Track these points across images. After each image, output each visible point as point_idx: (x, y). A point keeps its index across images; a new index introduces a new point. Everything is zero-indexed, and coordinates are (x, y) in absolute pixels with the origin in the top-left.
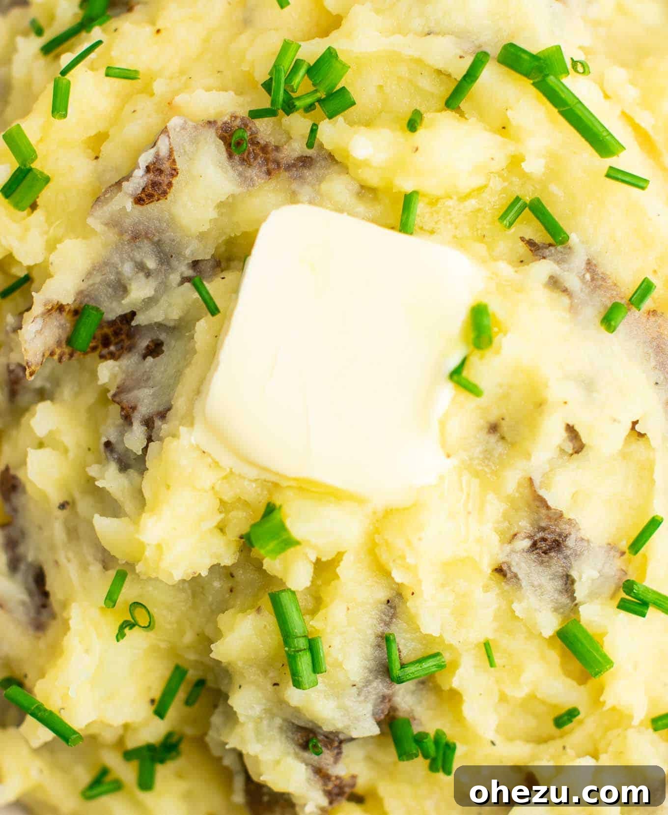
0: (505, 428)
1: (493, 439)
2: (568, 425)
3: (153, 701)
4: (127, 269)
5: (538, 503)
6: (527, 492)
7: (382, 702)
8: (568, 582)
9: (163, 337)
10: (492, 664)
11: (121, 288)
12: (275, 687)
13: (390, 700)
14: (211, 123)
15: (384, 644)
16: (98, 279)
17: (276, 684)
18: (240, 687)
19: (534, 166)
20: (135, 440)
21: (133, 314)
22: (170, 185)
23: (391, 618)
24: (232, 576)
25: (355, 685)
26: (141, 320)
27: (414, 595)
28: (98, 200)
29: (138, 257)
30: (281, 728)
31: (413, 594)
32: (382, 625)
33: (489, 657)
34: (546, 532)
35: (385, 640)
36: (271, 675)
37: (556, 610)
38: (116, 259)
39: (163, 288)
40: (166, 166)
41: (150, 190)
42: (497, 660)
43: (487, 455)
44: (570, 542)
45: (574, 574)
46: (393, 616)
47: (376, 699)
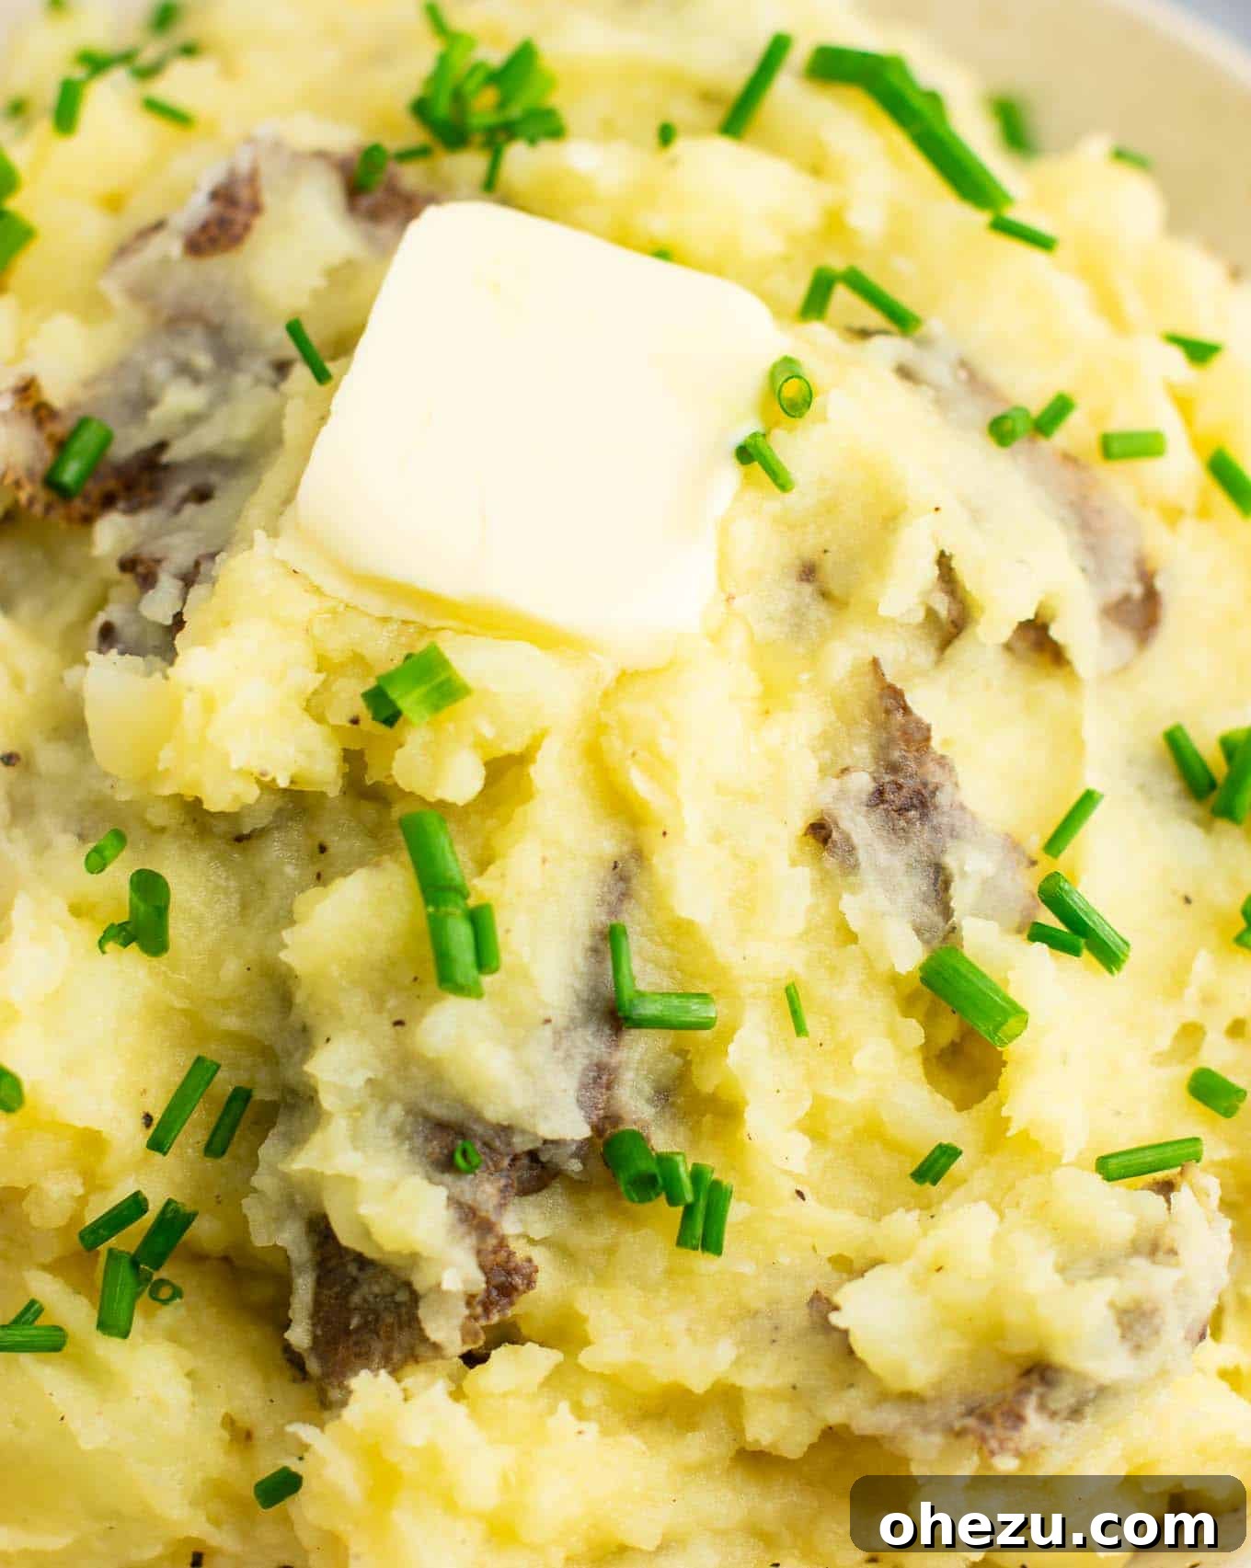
0: (828, 565)
1: (807, 589)
2: (942, 554)
3: (148, 1119)
4: (160, 369)
5: (890, 702)
6: (869, 679)
7: (596, 1080)
8: (940, 881)
9: (214, 478)
10: (800, 1030)
11: (144, 402)
12: (398, 1028)
13: (609, 1087)
14: (321, 155)
15: (606, 947)
16: (105, 388)
17: (399, 1023)
18: (328, 1040)
19: (867, 219)
20: (159, 606)
21: (162, 446)
22: (247, 227)
23: (620, 901)
24: (323, 849)
25: (548, 1021)
26: (177, 452)
27: (667, 836)
28: (123, 251)
29: (181, 350)
30: (399, 1132)
31: (665, 834)
32: (605, 908)
33: (795, 1014)
34: (901, 775)
35: (608, 941)
36: (391, 1003)
37: (918, 931)
38: (141, 356)
39: (223, 396)
40: (244, 194)
41: (214, 231)
42: (810, 1022)
43: (797, 623)
44: (942, 798)
45: (950, 861)
46: (625, 895)
47: (586, 1069)
